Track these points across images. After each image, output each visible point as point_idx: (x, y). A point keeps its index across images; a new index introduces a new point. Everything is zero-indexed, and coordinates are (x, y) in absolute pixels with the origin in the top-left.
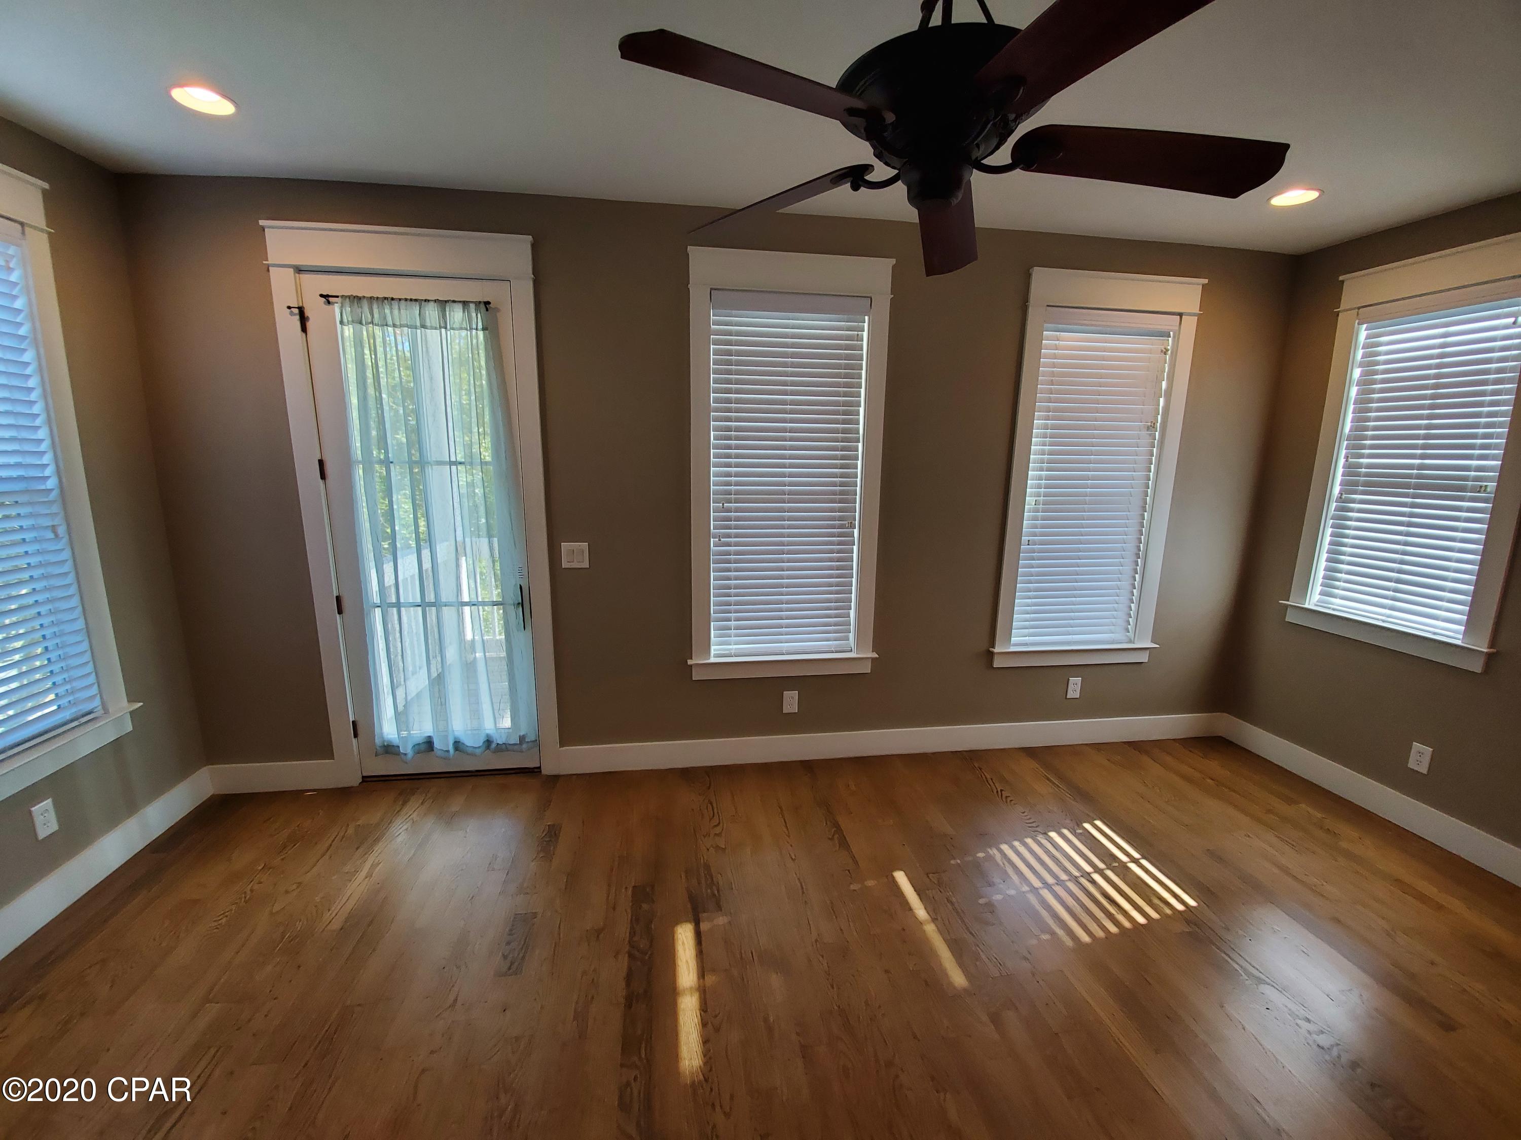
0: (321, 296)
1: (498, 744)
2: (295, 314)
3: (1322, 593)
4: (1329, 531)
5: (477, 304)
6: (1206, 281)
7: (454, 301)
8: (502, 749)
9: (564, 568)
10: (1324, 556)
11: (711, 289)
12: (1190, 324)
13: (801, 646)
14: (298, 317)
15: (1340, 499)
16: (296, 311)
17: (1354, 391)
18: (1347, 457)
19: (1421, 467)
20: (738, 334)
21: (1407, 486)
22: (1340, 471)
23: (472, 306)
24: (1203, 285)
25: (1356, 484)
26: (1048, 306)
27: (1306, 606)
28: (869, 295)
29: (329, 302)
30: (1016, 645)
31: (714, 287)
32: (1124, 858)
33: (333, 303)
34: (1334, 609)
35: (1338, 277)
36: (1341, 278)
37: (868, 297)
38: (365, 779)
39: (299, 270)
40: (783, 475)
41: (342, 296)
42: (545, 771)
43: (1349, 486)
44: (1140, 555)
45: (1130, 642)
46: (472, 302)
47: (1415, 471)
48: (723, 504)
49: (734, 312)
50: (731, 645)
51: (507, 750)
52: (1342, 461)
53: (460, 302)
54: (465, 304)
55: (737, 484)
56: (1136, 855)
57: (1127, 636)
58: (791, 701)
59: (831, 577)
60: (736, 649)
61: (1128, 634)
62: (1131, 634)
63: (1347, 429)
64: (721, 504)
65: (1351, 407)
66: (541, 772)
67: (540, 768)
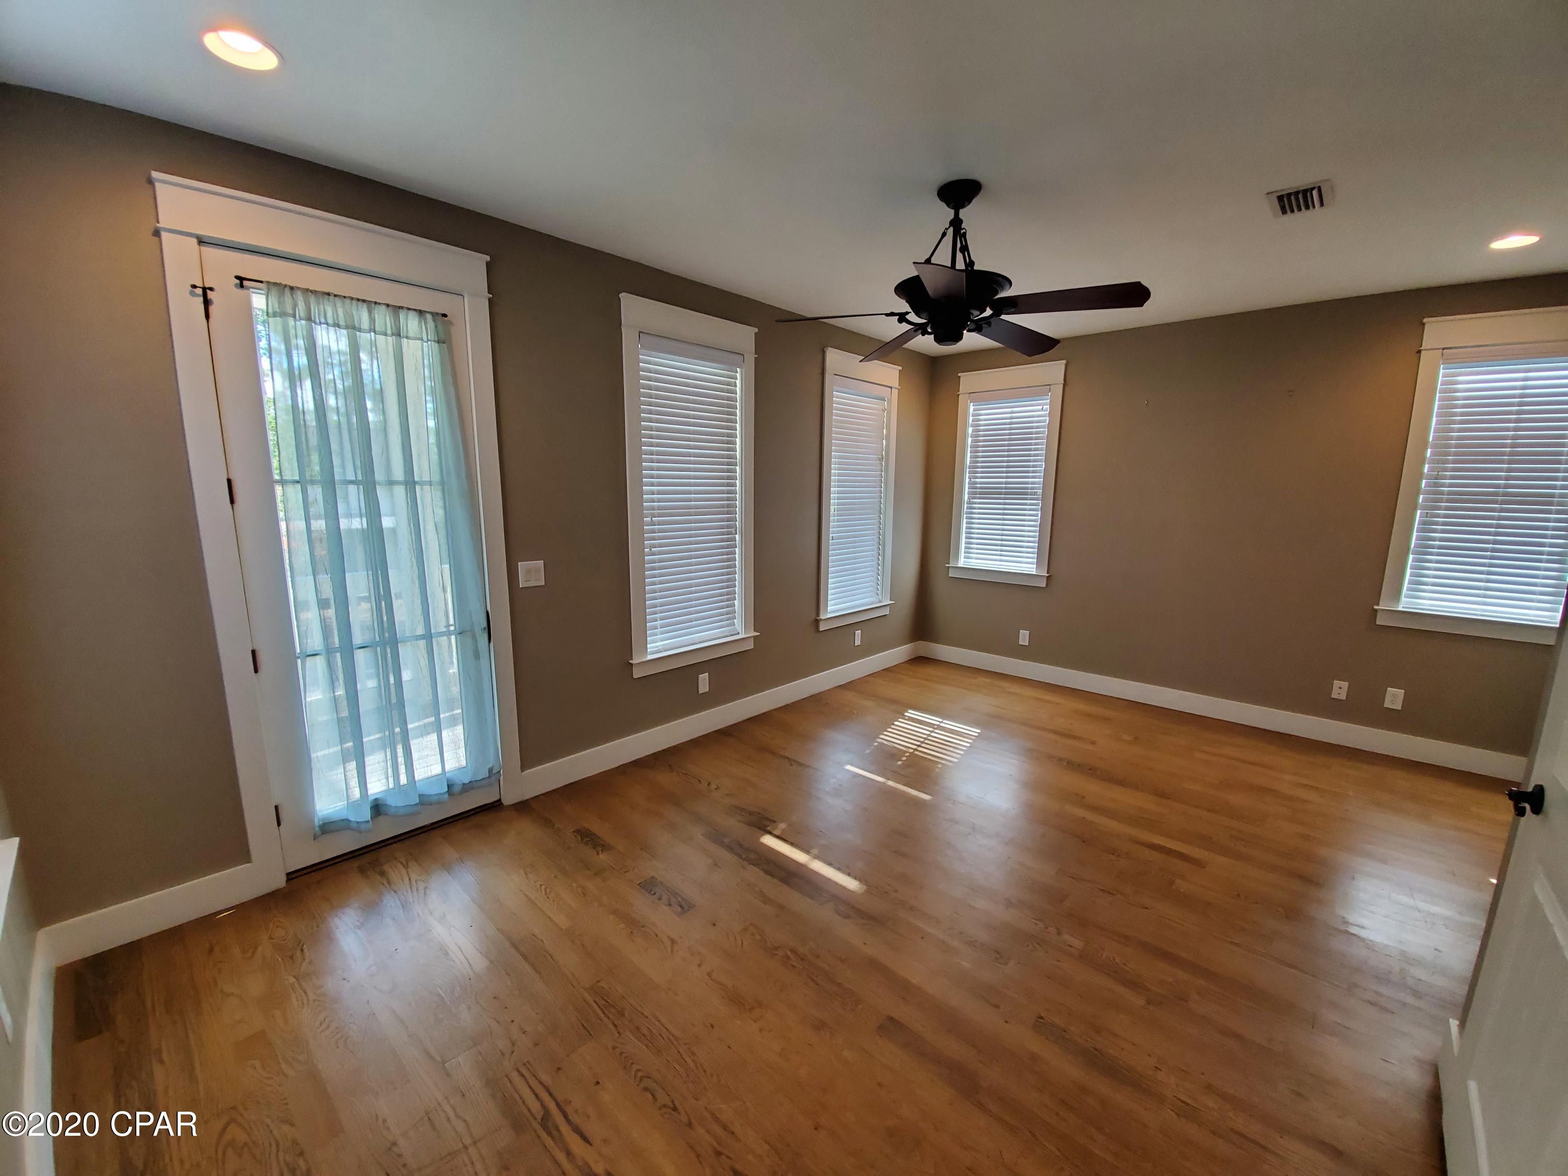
0: (237, 277)
1: (464, 784)
2: (198, 295)
3: (965, 557)
4: (965, 520)
5: (434, 315)
6: (901, 368)
7: (409, 309)
8: (467, 788)
9: (522, 588)
10: (964, 536)
11: (640, 332)
12: (895, 392)
13: (706, 635)
14: (202, 299)
15: (969, 503)
16: (199, 291)
17: (970, 440)
18: (970, 478)
19: (1006, 483)
20: (656, 372)
21: (1001, 493)
22: (967, 486)
23: (429, 317)
24: (900, 370)
25: (975, 493)
26: (835, 374)
27: (959, 566)
28: (742, 353)
29: (242, 286)
30: (831, 612)
31: (642, 331)
32: (938, 723)
33: (248, 288)
34: (973, 566)
35: (958, 373)
36: (959, 375)
37: (741, 354)
38: (291, 876)
39: (201, 241)
40: (690, 493)
41: (268, 282)
42: (507, 801)
43: (973, 495)
44: (881, 543)
45: (880, 602)
46: (429, 312)
47: (1004, 485)
48: (652, 518)
49: (653, 353)
50: (657, 642)
51: (473, 788)
52: (967, 480)
53: (415, 310)
54: (421, 313)
55: (659, 501)
56: (941, 720)
57: (878, 598)
58: (704, 682)
59: (722, 575)
60: (663, 645)
61: (878, 597)
62: (880, 597)
63: (968, 463)
64: (650, 519)
65: (969, 449)
66: (502, 804)
67: (500, 800)
